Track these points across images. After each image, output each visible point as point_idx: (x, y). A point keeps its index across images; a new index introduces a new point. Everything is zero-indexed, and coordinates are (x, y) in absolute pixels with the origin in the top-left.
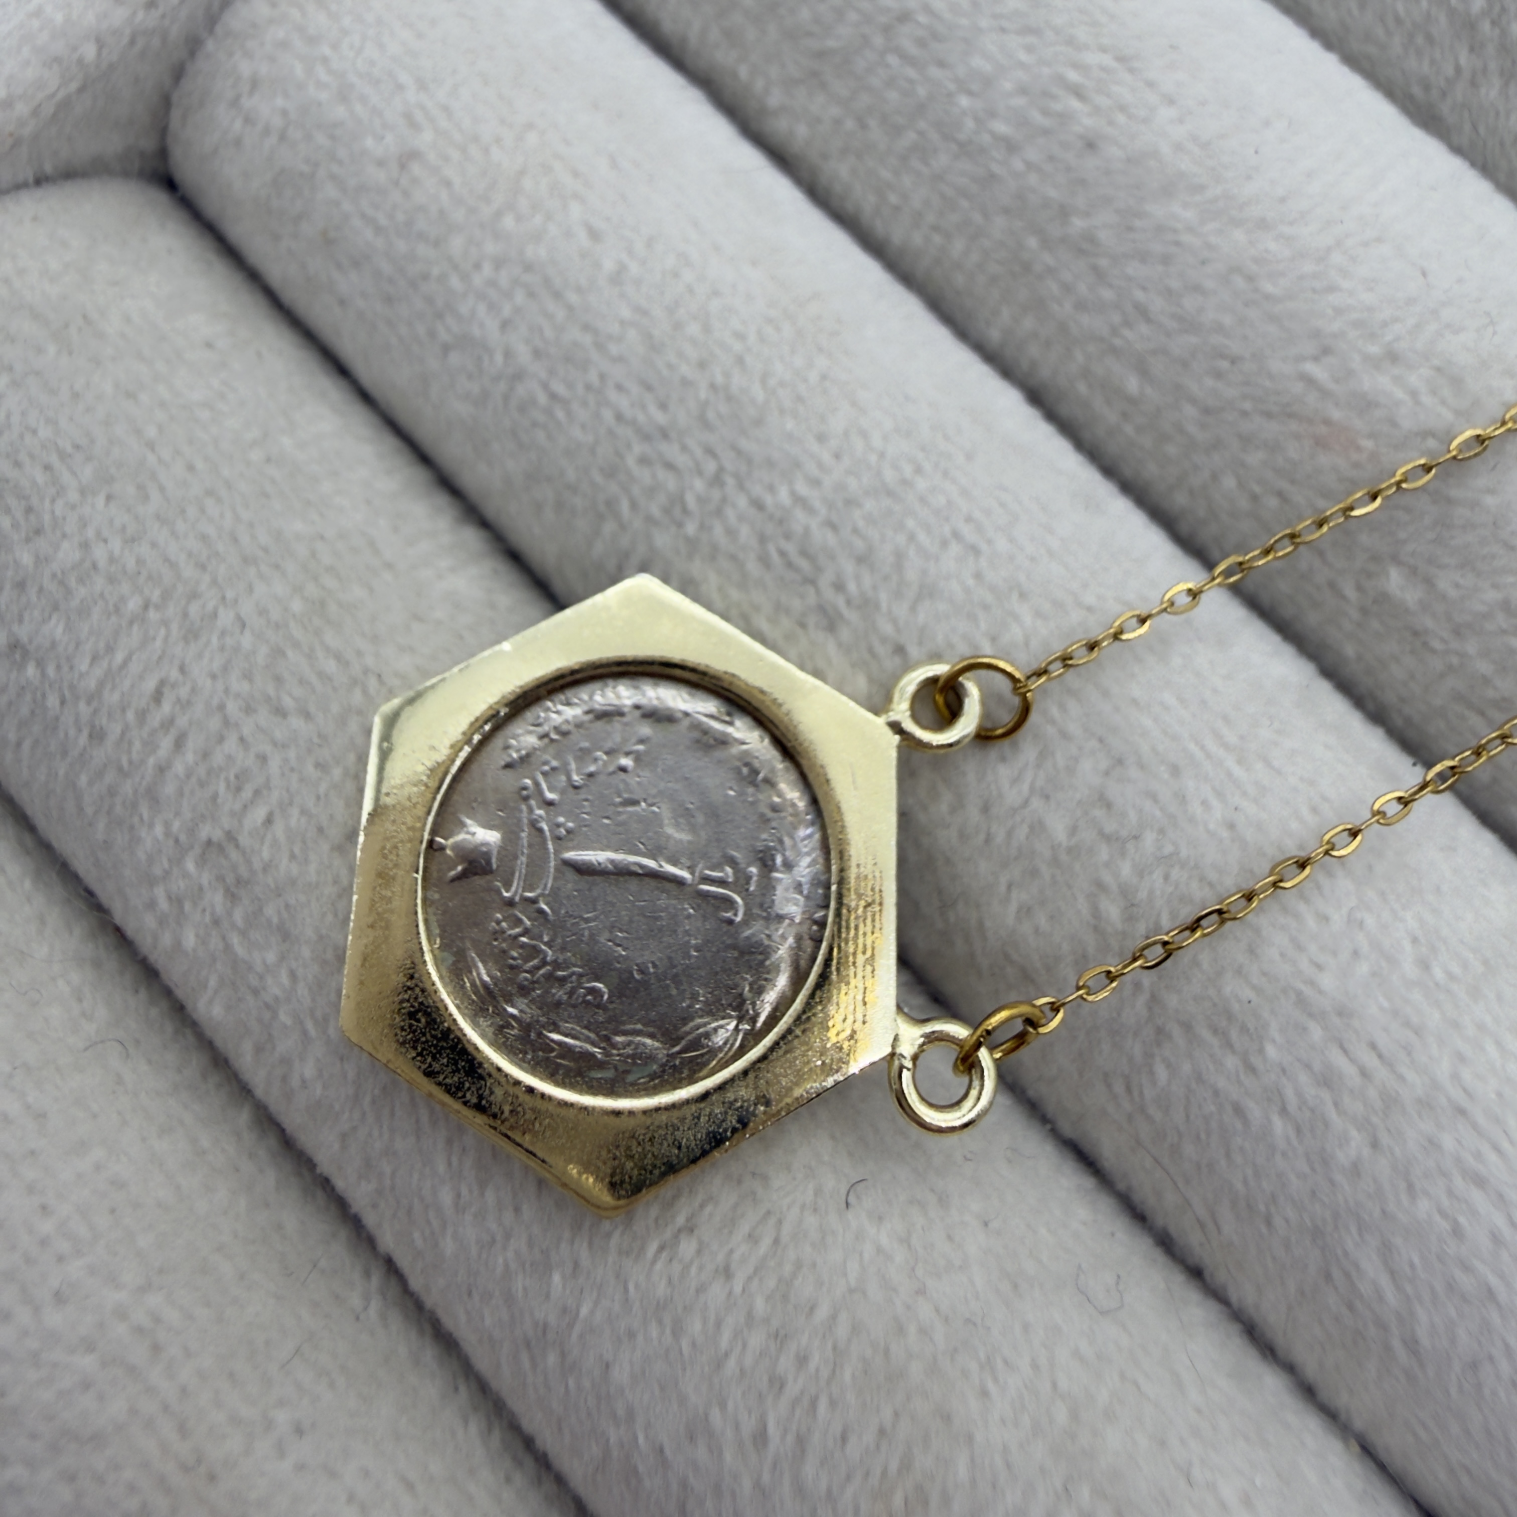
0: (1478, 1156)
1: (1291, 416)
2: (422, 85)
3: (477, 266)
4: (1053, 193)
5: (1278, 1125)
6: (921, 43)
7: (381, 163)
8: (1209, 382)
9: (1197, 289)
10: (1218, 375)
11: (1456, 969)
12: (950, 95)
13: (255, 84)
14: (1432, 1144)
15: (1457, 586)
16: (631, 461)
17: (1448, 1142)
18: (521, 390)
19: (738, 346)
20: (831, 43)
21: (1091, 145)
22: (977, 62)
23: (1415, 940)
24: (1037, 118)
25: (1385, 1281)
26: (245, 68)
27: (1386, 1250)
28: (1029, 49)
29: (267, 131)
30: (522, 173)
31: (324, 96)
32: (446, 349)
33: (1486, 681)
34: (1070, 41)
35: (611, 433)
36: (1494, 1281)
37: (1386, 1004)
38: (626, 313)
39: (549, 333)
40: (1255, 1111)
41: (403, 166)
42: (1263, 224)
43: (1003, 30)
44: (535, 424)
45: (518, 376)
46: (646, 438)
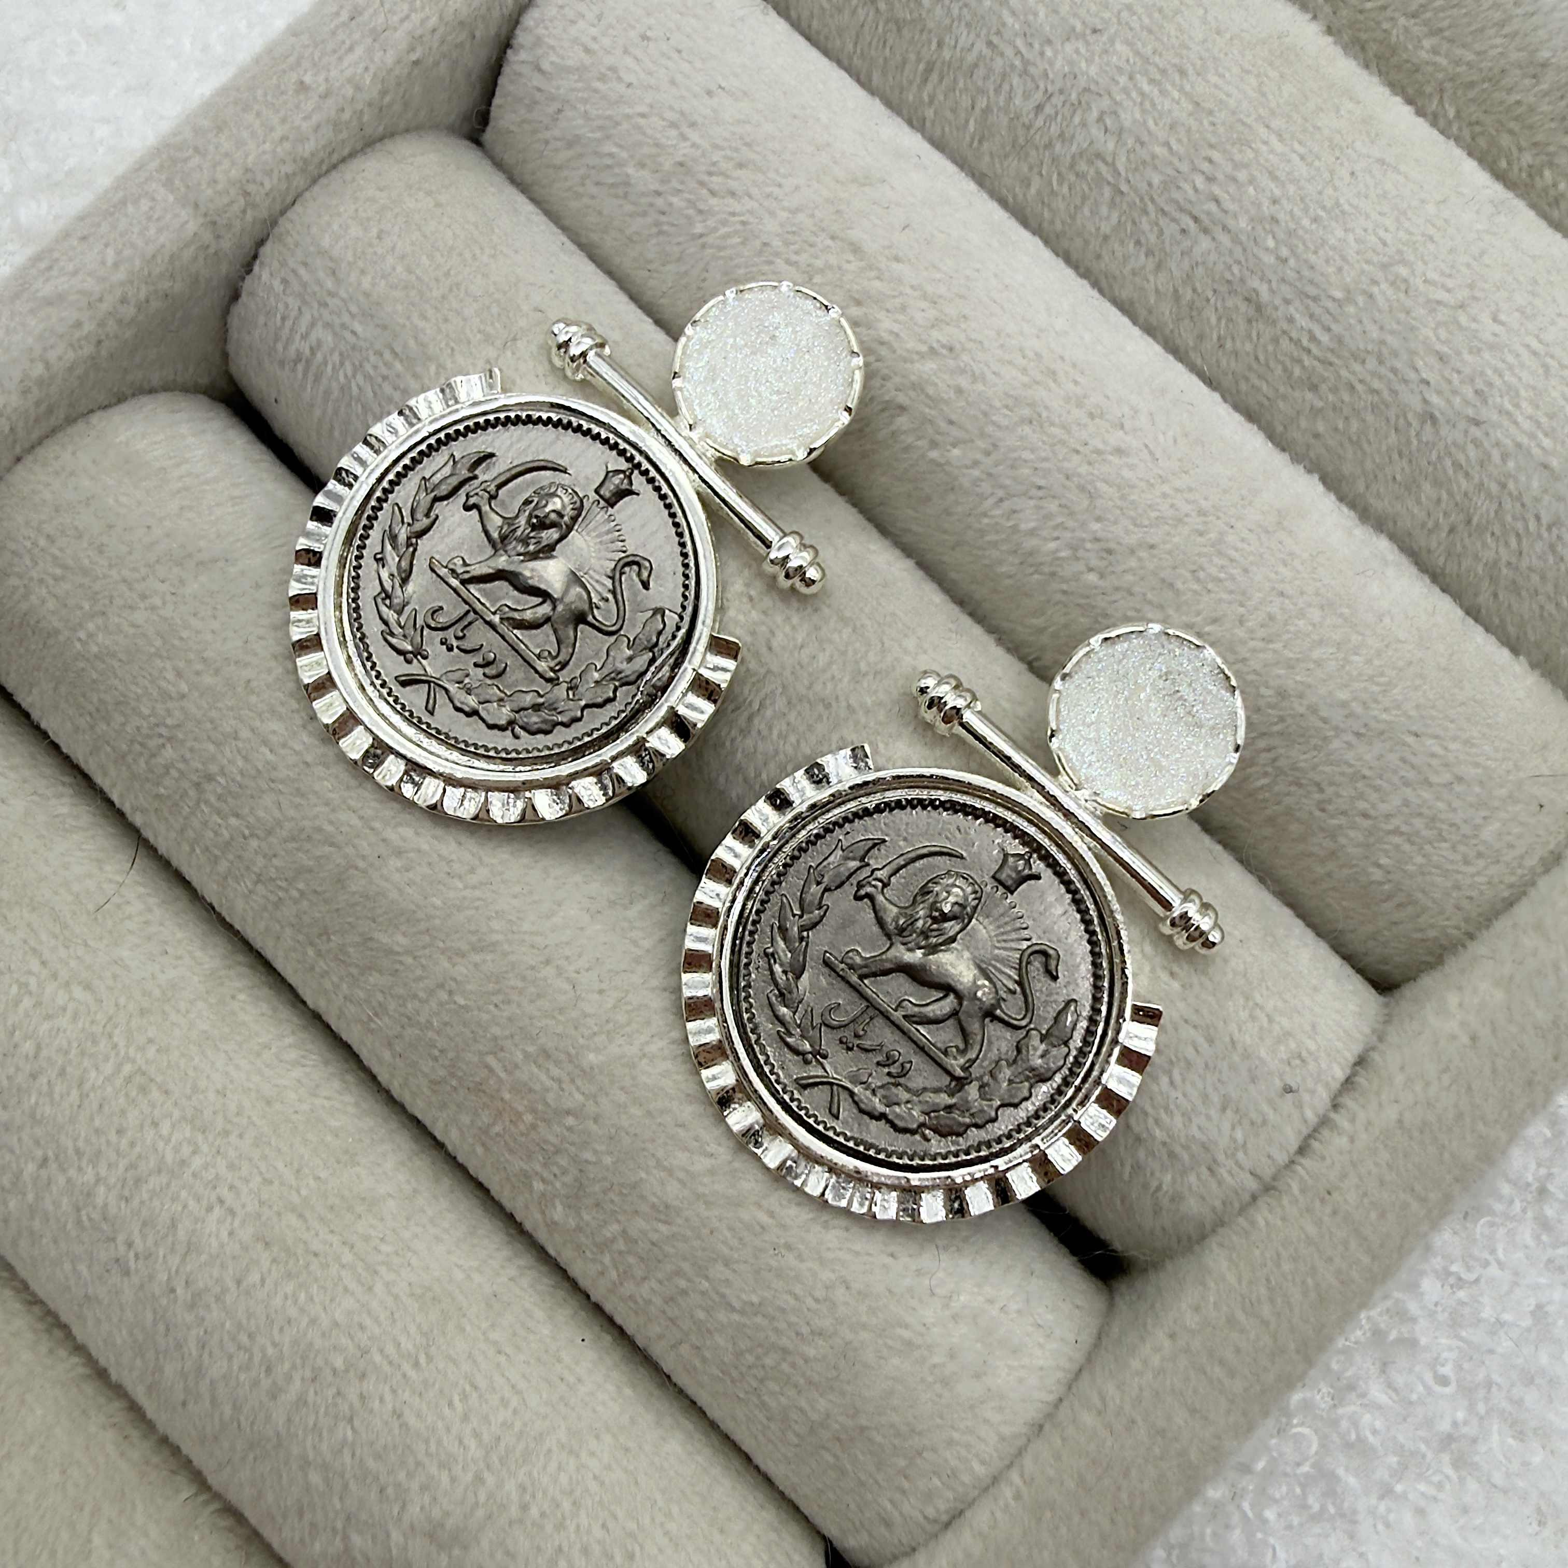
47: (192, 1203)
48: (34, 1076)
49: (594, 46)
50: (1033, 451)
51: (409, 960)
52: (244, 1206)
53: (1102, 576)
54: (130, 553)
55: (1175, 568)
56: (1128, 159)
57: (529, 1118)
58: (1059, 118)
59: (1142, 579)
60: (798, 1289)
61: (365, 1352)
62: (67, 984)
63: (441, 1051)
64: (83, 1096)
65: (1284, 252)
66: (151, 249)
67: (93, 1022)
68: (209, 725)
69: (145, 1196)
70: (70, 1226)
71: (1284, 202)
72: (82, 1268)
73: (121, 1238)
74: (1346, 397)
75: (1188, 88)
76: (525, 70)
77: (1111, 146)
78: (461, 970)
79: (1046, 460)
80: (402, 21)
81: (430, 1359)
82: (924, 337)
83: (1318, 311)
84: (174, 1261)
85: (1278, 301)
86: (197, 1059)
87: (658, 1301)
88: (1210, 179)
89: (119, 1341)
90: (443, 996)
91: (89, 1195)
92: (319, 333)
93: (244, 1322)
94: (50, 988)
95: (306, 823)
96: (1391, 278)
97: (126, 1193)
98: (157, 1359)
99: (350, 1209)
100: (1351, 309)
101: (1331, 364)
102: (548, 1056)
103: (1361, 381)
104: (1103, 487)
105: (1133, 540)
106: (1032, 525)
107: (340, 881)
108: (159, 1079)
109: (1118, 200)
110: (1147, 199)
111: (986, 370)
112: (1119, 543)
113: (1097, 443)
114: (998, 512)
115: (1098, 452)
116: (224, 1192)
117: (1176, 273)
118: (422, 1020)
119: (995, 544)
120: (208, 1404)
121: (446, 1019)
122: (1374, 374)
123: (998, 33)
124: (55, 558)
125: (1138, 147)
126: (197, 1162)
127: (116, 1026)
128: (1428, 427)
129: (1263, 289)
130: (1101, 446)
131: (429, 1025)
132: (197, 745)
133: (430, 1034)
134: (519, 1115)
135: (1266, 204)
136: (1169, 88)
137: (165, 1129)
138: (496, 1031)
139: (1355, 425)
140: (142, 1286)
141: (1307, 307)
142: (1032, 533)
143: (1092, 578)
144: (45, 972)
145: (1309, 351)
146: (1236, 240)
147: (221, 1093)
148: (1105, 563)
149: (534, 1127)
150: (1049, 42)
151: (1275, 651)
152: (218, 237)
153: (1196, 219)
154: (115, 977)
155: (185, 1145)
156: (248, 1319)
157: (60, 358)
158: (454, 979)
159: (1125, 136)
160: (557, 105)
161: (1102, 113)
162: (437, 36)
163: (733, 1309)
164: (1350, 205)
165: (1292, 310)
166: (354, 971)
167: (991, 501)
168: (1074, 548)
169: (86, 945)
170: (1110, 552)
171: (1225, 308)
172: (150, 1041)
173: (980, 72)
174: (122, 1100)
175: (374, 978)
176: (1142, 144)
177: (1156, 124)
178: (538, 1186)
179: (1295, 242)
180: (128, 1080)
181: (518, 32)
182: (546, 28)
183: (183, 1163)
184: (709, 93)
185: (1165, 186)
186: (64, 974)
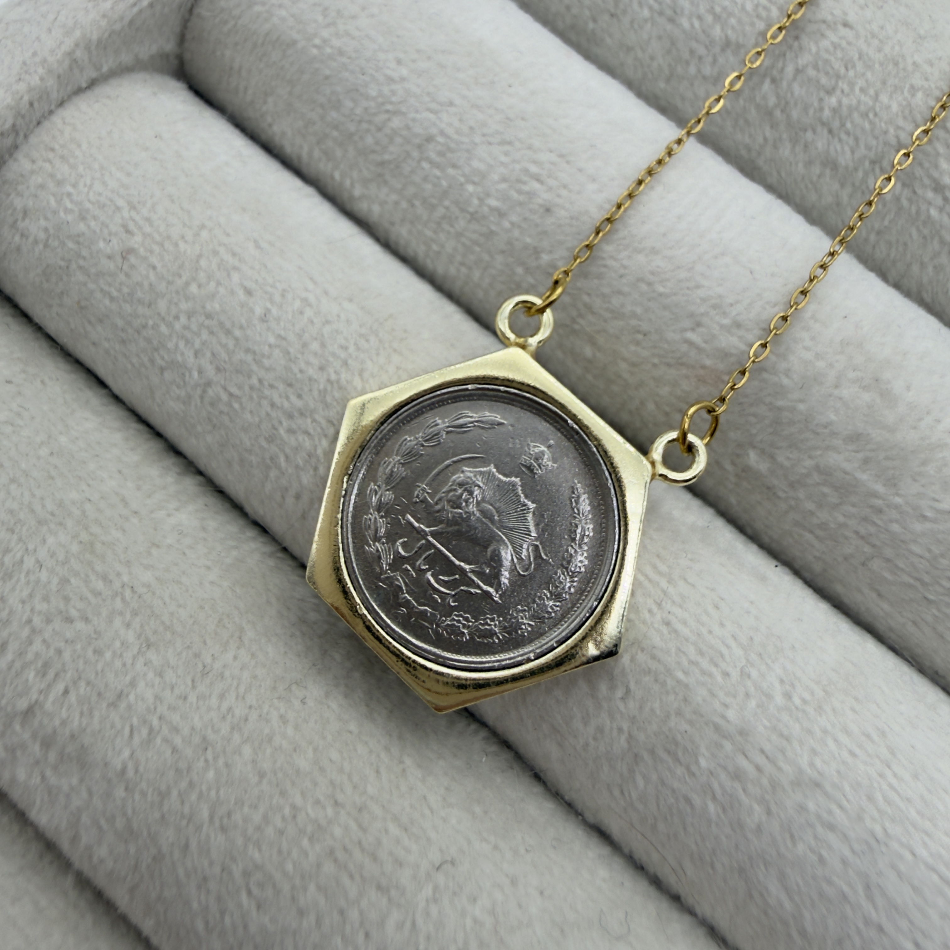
0: (830, 812)
1: (682, 364)
2: (133, 207)
3: (177, 318)
4: (528, 240)
5: (711, 807)
6: (441, 154)
7: (110, 257)
8: (632, 348)
9: (620, 292)
10: (638, 343)
11: (807, 696)
12: (462, 184)
13: (25, 213)
14: (802, 809)
15: (788, 458)
16: (282, 432)
17: (811, 806)
18: (210, 392)
19: (343, 355)
20: (387, 157)
21: (548, 210)
22: (476, 164)
23: (782, 681)
24: (515, 195)
25: (783, 897)
26: (18, 203)
27: (782, 878)
28: (506, 154)
29: (36, 242)
30: (200, 256)
31: (70, 218)
32: (162, 370)
33: (812, 513)
34: (530, 148)
35: (268, 414)
36: (845, 888)
37: (768, 724)
38: (272, 340)
39: (224, 355)
40: (697, 800)
41: (124, 258)
42: (654, 251)
43: (490, 143)
44: (221, 412)
45: (209, 384)
46: (290, 416)
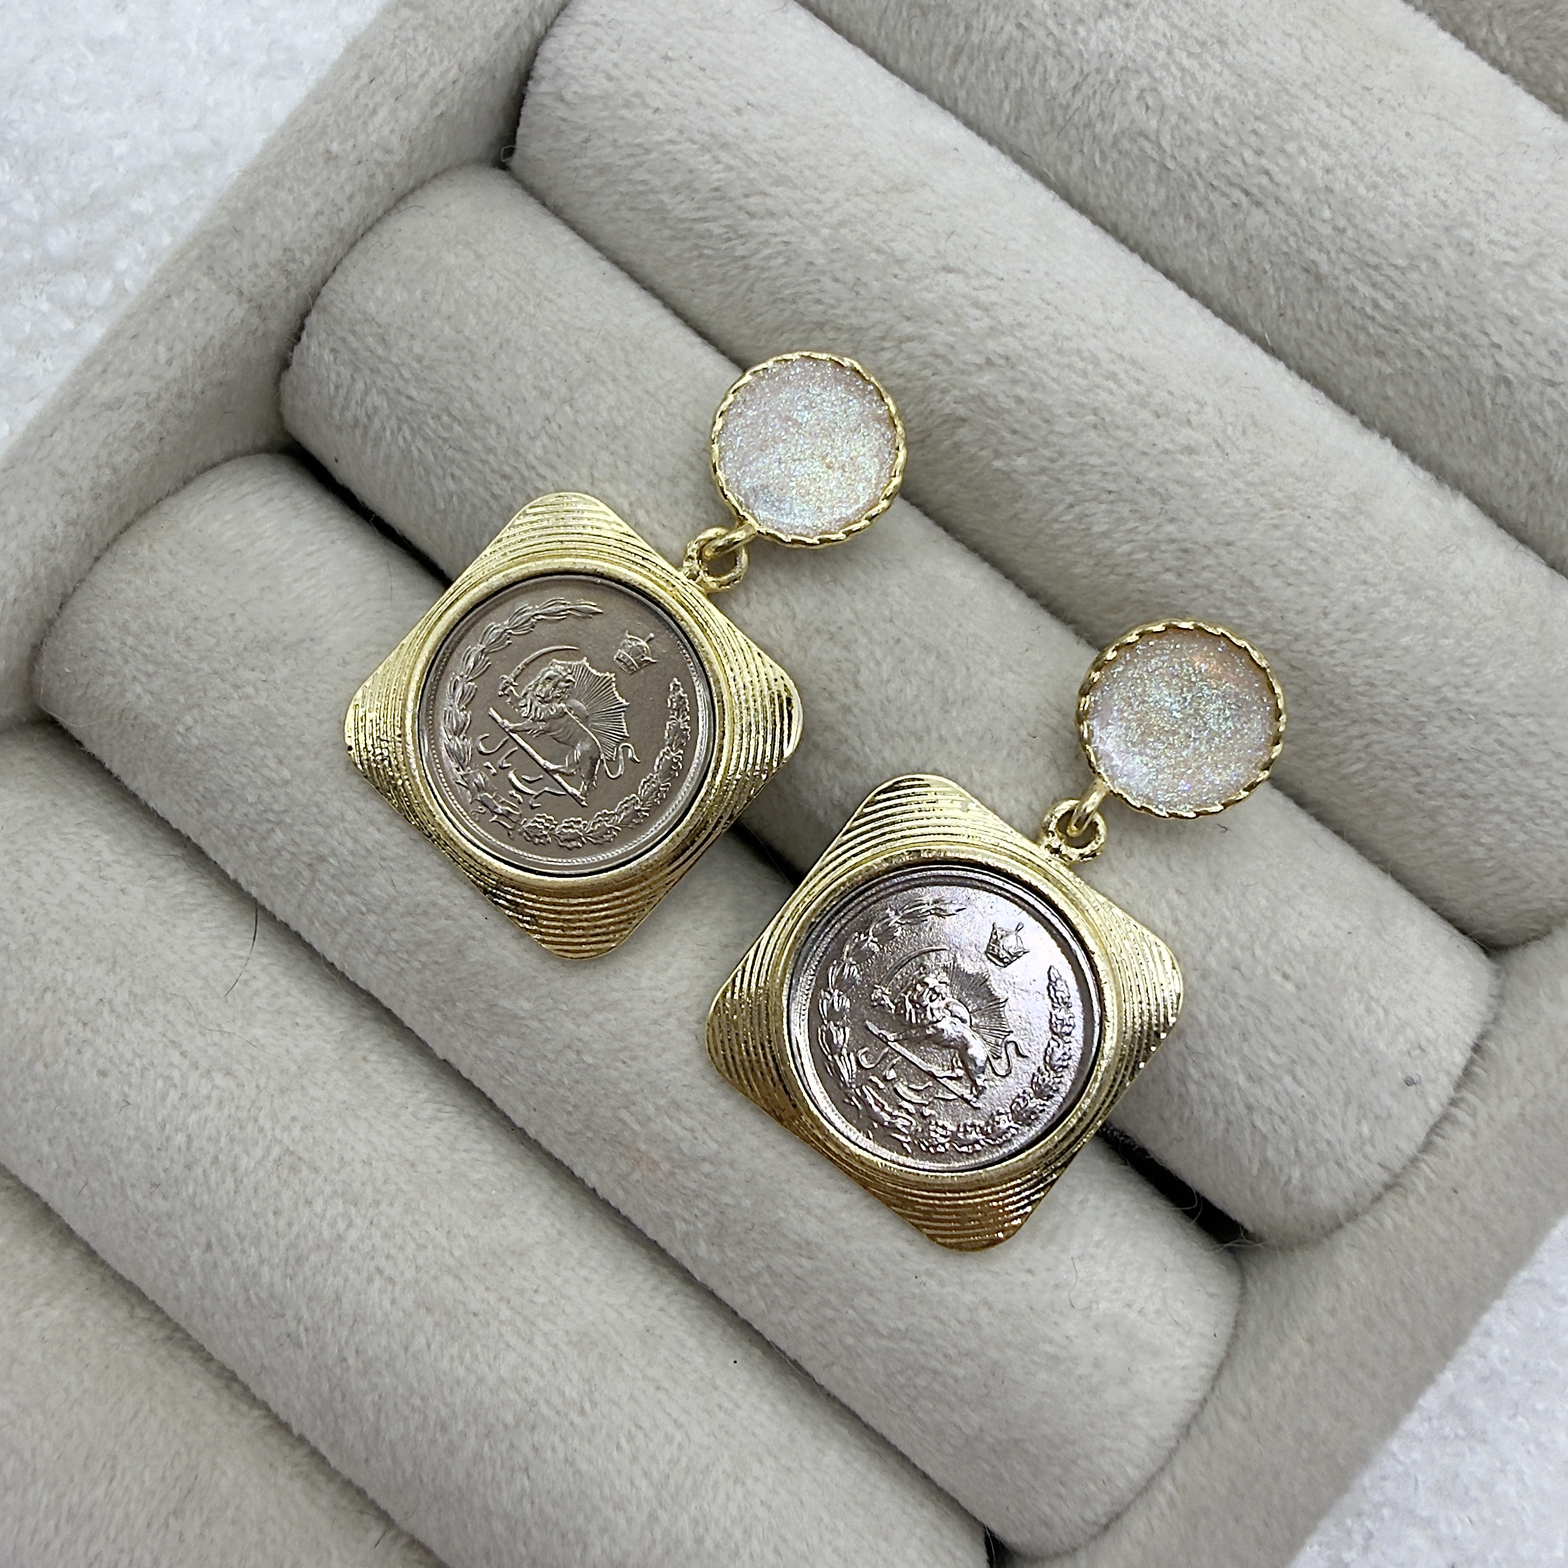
47: (352, 1276)
48: (188, 1167)
49: (615, 73)
50: (1101, 455)
51: (535, 1024)
52: (402, 1274)
53: (1180, 575)
54: (218, 644)
55: (1254, 564)
56: (1173, 137)
57: (666, 1166)
58: (1098, 96)
59: (1221, 576)
60: (942, 1314)
61: (533, 1404)
62: (208, 1072)
63: (575, 1106)
64: (238, 1182)
65: (1342, 223)
66: (201, 341)
67: (237, 1107)
68: (315, 810)
69: (309, 1273)
70: (240, 1305)
71: (1339, 172)
72: (256, 1341)
73: (289, 1314)
74: (1415, 363)
75: (1228, 57)
76: (548, 101)
77: (1153, 123)
78: (586, 1031)
79: (1113, 464)
80: (422, 77)
81: (594, 1404)
82: (981, 348)
83: (1380, 279)
84: (344, 1333)
85: (1337, 271)
86: (340, 1132)
87: (807, 1329)
88: (1259, 153)
89: (298, 1406)
90: (571, 1056)
91: (254, 1275)
92: (375, 399)
93: (416, 1385)
94: (193, 1078)
95: (420, 898)
96: (1455, 242)
97: (290, 1271)
98: (336, 1421)
99: (503, 1264)
100: (1415, 276)
101: (1397, 331)
102: (678, 1107)
103: (1429, 348)
104: (1174, 488)
105: (1208, 539)
106: (1104, 528)
107: (459, 951)
108: (306, 1156)
109: (1164, 176)
110: (1194, 174)
111: (1045, 379)
112: (1196, 543)
113: (1164, 443)
114: (1069, 517)
115: (1166, 452)
116: (382, 1262)
117: (1229, 245)
118: (553, 1079)
119: (1068, 548)
120: (389, 1462)
121: (577, 1077)
122: (1441, 340)
123: (1028, 15)
124: (145, 655)
125: (1181, 123)
126: (353, 1235)
127: (260, 1109)
128: (1502, 389)
129: (1322, 259)
130: (1169, 446)
131: (561, 1083)
132: (305, 829)
133: (562, 1091)
134: (656, 1164)
135: (1319, 173)
136: (1211, 61)
137: (318, 1206)
138: (626, 1086)
139: (1425, 392)
140: (314, 1358)
141: (1369, 276)
142: (1105, 535)
143: (1169, 577)
144: (186, 1063)
145: (1373, 319)
146: (1290, 212)
147: (367, 1163)
148: (1181, 563)
149: (672, 1174)
150: (1081, 21)
151: (1361, 640)
152: (264, 319)
153: (1247, 193)
154: (253, 1059)
155: (339, 1219)
156: (419, 1381)
157: (126, 461)
158: (580, 1040)
159: (1167, 113)
160: (584, 135)
161: (1142, 91)
162: (459, 86)
163: (881, 1336)
164: (1409, 167)
165: (1352, 279)
166: (483, 1035)
167: (1060, 508)
168: (1151, 550)
169: (222, 1032)
170: (1186, 551)
171: (1283, 279)
172: (294, 1119)
173: (1011, 55)
174: (275, 1182)
175: (502, 1041)
176: (1186, 121)
177: (1199, 99)
178: (680, 1226)
179: (1352, 211)
180: (278, 1162)
181: (537, 63)
182: (566, 58)
183: (340, 1237)
184: (738, 111)
185: (1213, 162)
186: (204, 1064)
